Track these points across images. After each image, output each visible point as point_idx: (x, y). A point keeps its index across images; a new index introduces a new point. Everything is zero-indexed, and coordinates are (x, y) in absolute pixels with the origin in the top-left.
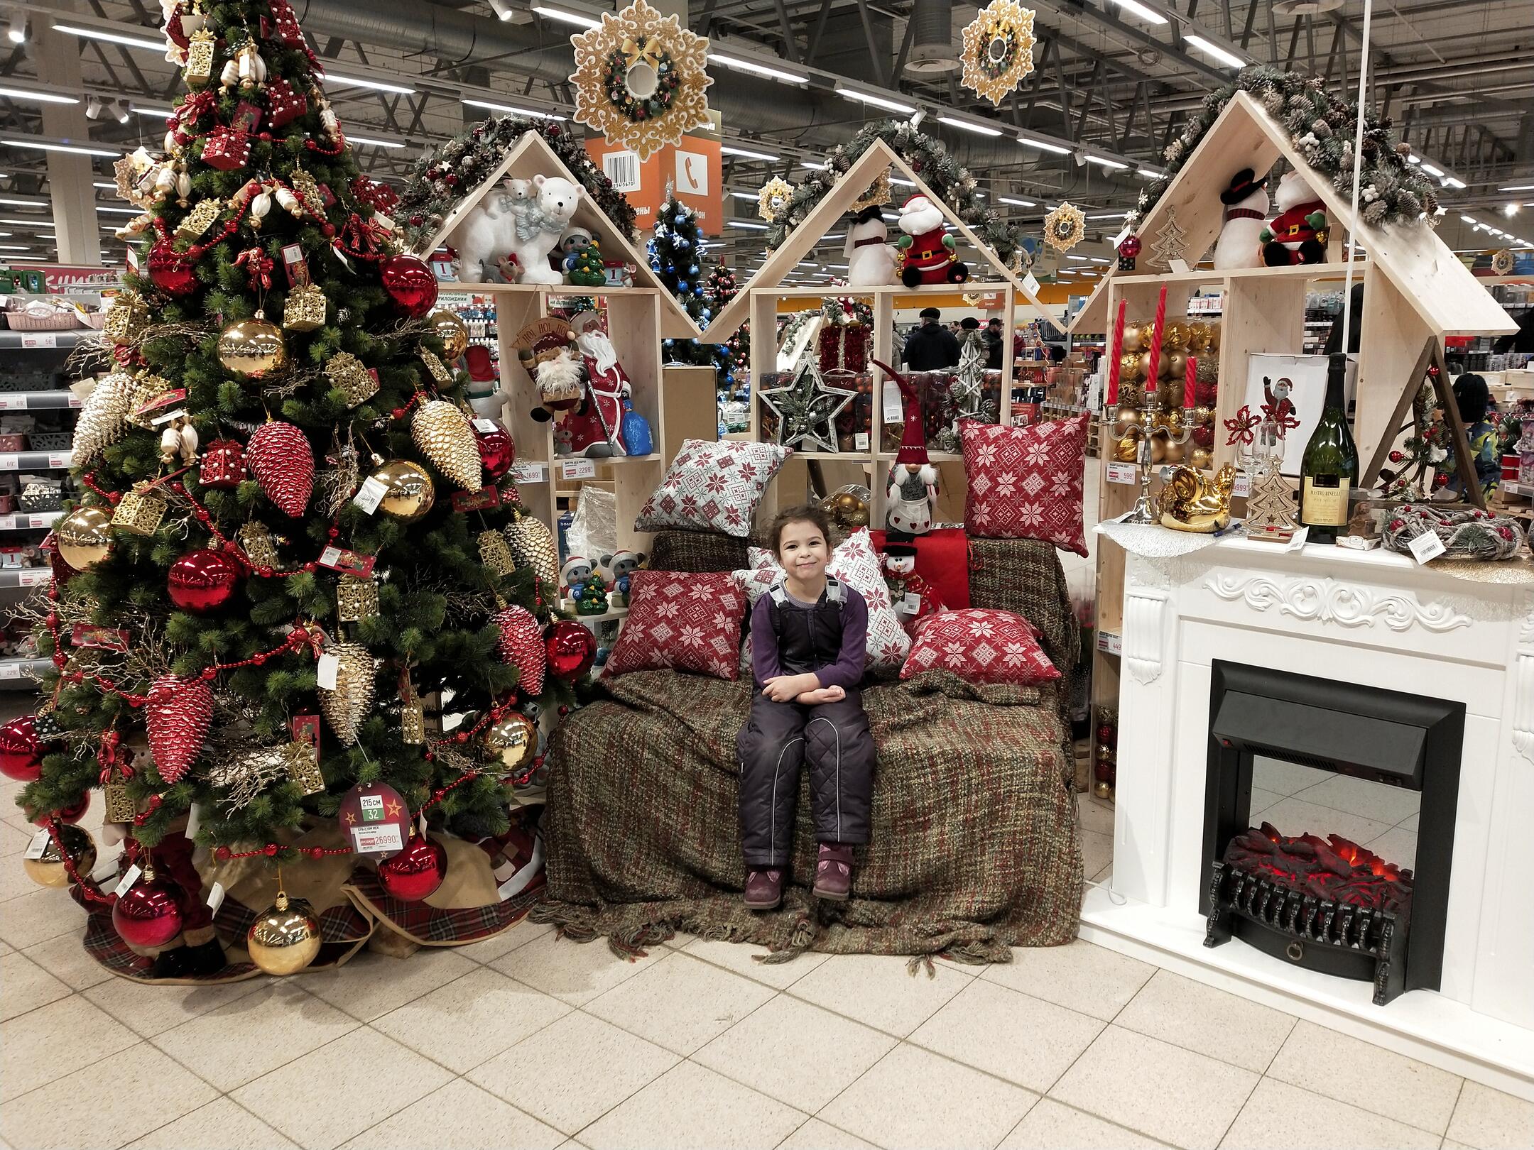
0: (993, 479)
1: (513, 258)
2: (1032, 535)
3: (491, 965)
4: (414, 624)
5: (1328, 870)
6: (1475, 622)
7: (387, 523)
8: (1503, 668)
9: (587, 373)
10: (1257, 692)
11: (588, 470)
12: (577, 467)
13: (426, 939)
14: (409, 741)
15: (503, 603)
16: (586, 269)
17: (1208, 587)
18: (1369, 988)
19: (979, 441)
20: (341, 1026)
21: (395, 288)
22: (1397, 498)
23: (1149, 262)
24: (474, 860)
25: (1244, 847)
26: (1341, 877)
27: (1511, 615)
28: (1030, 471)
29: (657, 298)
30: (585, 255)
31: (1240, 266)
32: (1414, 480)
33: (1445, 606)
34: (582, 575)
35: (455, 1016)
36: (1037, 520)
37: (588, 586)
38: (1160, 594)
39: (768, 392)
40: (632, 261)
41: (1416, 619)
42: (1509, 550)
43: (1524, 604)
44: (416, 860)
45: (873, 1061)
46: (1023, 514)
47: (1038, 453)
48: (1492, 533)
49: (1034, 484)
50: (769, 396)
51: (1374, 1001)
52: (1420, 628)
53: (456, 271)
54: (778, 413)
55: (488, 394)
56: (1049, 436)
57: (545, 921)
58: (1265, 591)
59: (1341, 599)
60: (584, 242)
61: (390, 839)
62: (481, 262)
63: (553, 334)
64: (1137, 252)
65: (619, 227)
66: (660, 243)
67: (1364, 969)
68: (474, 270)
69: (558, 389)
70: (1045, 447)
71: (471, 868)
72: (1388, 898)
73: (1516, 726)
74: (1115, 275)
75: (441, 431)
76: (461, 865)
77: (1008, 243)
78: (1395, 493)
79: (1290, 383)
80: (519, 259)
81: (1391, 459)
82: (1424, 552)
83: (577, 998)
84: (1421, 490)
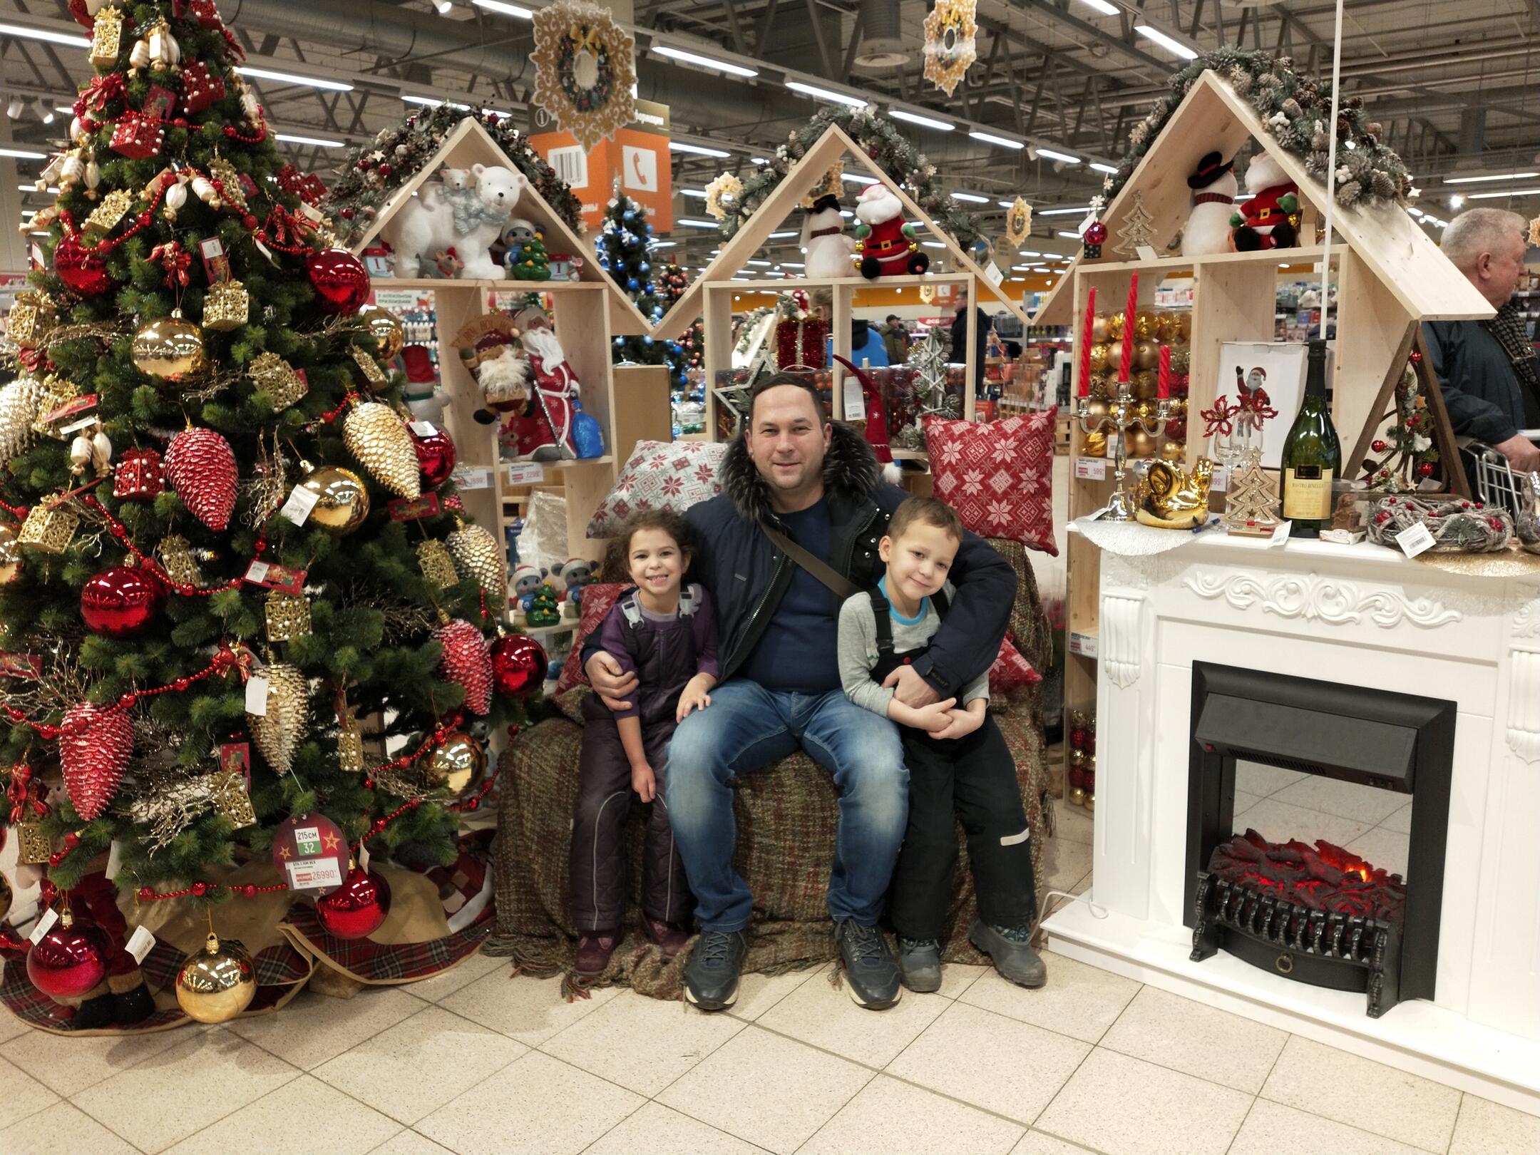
0: (959, 477)
1: (452, 252)
2: (1000, 534)
3: (441, 1003)
4: (350, 643)
5: (1317, 878)
6: (1466, 617)
7: (318, 535)
8: (1495, 664)
9: (533, 373)
10: (1241, 694)
11: (536, 474)
12: (525, 472)
13: (370, 978)
14: (347, 768)
15: (445, 618)
16: (530, 263)
17: (1187, 586)
18: (1362, 1000)
19: (944, 437)
20: (279, 1076)
21: (323, 283)
22: (1380, 489)
23: (1116, 249)
24: (423, 893)
25: (1229, 856)
26: (1330, 884)
27: (1502, 610)
28: (997, 468)
29: (606, 293)
30: (528, 248)
31: (1209, 252)
32: (1397, 470)
33: (1435, 601)
34: (532, 585)
35: (403, 1060)
36: (1004, 519)
37: (538, 596)
38: (1138, 594)
39: (724, 389)
40: (578, 254)
41: (1404, 615)
42: (1500, 541)
43: (1516, 597)
44: (357, 895)
45: (850, 1095)
46: (990, 513)
47: (1004, 450)
48: (1481, 524)
49: (1001, 481)
50: (725, 394)
51: (1369, 1014)
52: (1408, 625)
53: (391, 266)
54: (735, 412)
55: (429, 395)
56: (1016, 431)
57: (499, 955)
58: (1246, 588)
59: (1327, 596)
60: (528, 234)
61: (328, 874)
62: (418, 256)
63: (496, 332)
64: (1103, 239)
65: (564, 219)
66: (608, 239)
67: (1357, 980)
68: (410, 265)
69: (502, 390)
70: (1012, 443)
71: (418, 902)
72: (1379, 906)
73: (1510, 724)
74: (1082, 263)
75: (375, 435)
76: (407, 899)
77: (969, 231)
78: (1379, 484)
79: (1262, 372)
80: (458, 252)
81: (1375, 448)
82: (1413, 545)
83: (532, 1037)
84: (1404, 480)
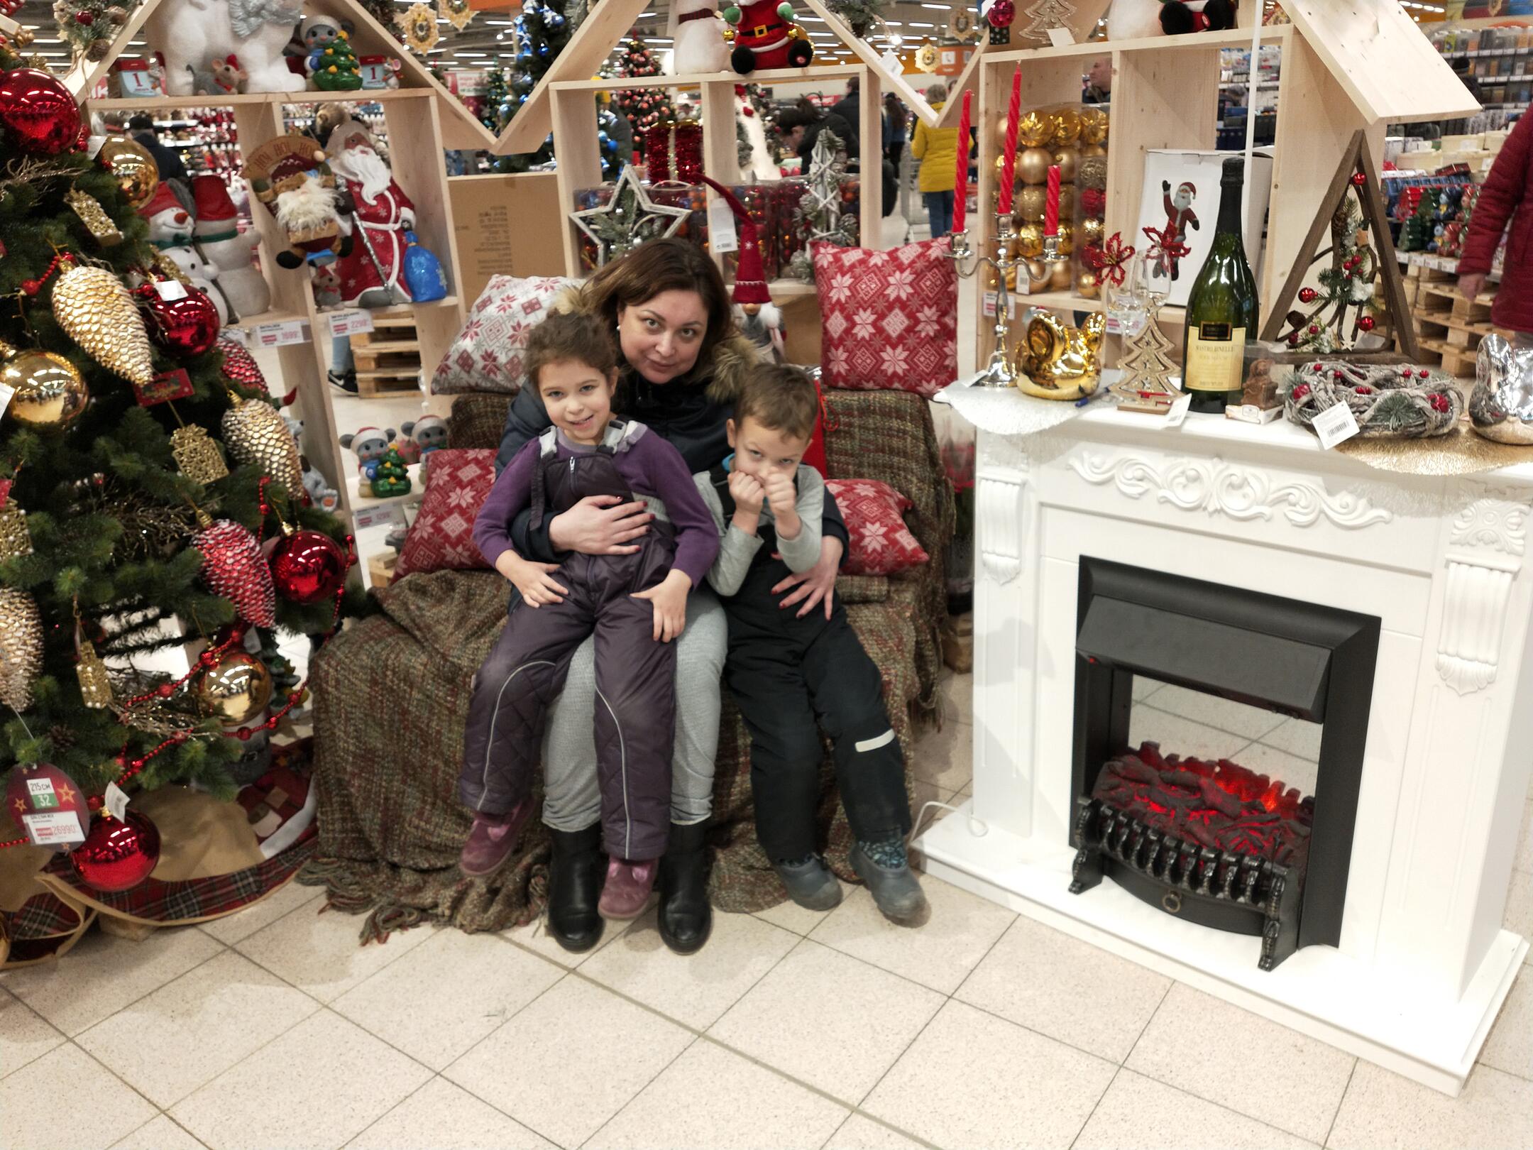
0: (849, 318)
1: (232, 60)
2: (896, 385)
3: (238, 947)
4: (69, 563)
5: (1212, 808)
6: (1396, 517)
7: (23, 435)
8: (1428, 576)
9: (348, 201)
10: (1130, 598)
11: (364, 323)
12: (349, 321)
13: (162, 920)
14: (90, 704)
15: (206, 520)
16: (333, 69)
17: (1071, 468)
18: (1252, 946)
19: (833, 269)
20: (38, 1045)
21: (14, 116)
22: (1308, 348)
23: (1025, 33)
24: (225, 817)
25: (1118, 775)
26: (1227, 816)
27: (1441, 510)
28: (890, 307)
29: (433, 101)
30: (330, 51)
31: (1138, 35)
32: (1330, 324)
33: (1360, 496)
34: (375, 450)
35: (179, 1021)
36: (901, 367)
37: (383, 463)
38: (1017, 476)
39: (582, 214)
40: (396, 55)
41: (1322, 512)
42: (1444, 423)
43: (1458, 496)
44: (116, 844)
45: (662, 1066)
46: (884, 361)
47: (900, 285)
48: (1422, 403)
49: (896, 323)
50: (584, 219)
51: (1261, 966)
52: (1327, 523)
53: (156, 82)
54: (596, 240)
55: (231, 234)
56: (913, 262)
57: (315, 883)
58: (1139, 474)
59: (1231, 486)
60: (330, 33)
61: (68, 829)
62: (189, 68)
63: (295, 156)
64: (1010, 20)
66: (529, 19)
67: (1254, 924)
68: (182, 79)
69: (306, 227)
70: (907, 276)
71: (220, 830)
72: (1282, 844)
73: (1441, 649)
74: (988, 51)
75: (86, 309)
76: (204, 828)
77: (862, 11)
78: (1306, 342)
79: (1193, 189)
80: (240, 60)
81: (1302, 298)
82: (1332, 432)
83: (325, 991)
84: (1339, 336)
